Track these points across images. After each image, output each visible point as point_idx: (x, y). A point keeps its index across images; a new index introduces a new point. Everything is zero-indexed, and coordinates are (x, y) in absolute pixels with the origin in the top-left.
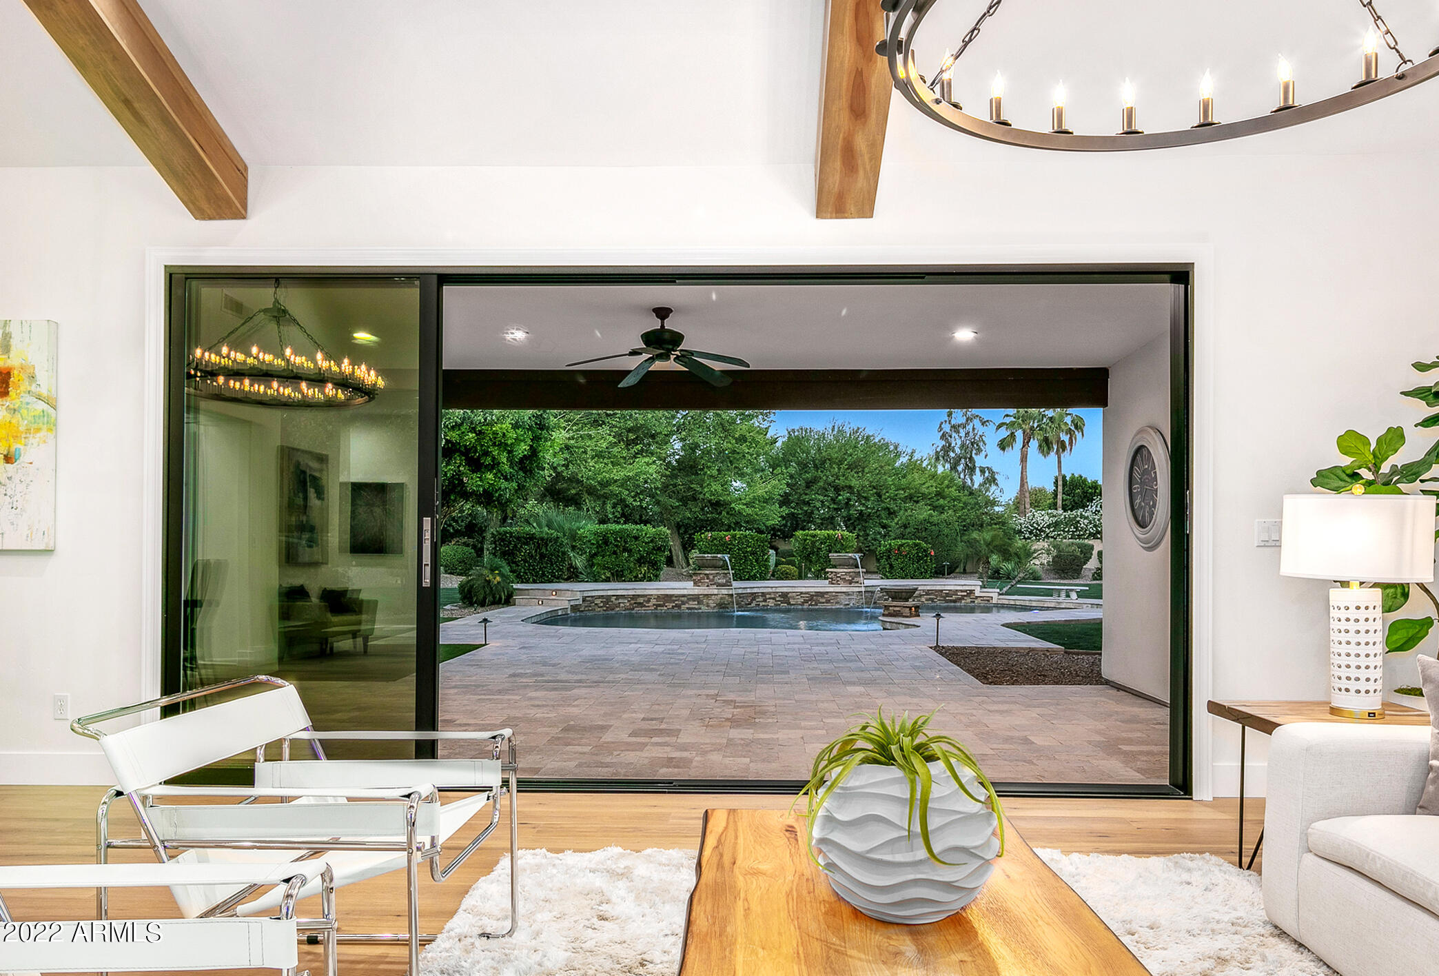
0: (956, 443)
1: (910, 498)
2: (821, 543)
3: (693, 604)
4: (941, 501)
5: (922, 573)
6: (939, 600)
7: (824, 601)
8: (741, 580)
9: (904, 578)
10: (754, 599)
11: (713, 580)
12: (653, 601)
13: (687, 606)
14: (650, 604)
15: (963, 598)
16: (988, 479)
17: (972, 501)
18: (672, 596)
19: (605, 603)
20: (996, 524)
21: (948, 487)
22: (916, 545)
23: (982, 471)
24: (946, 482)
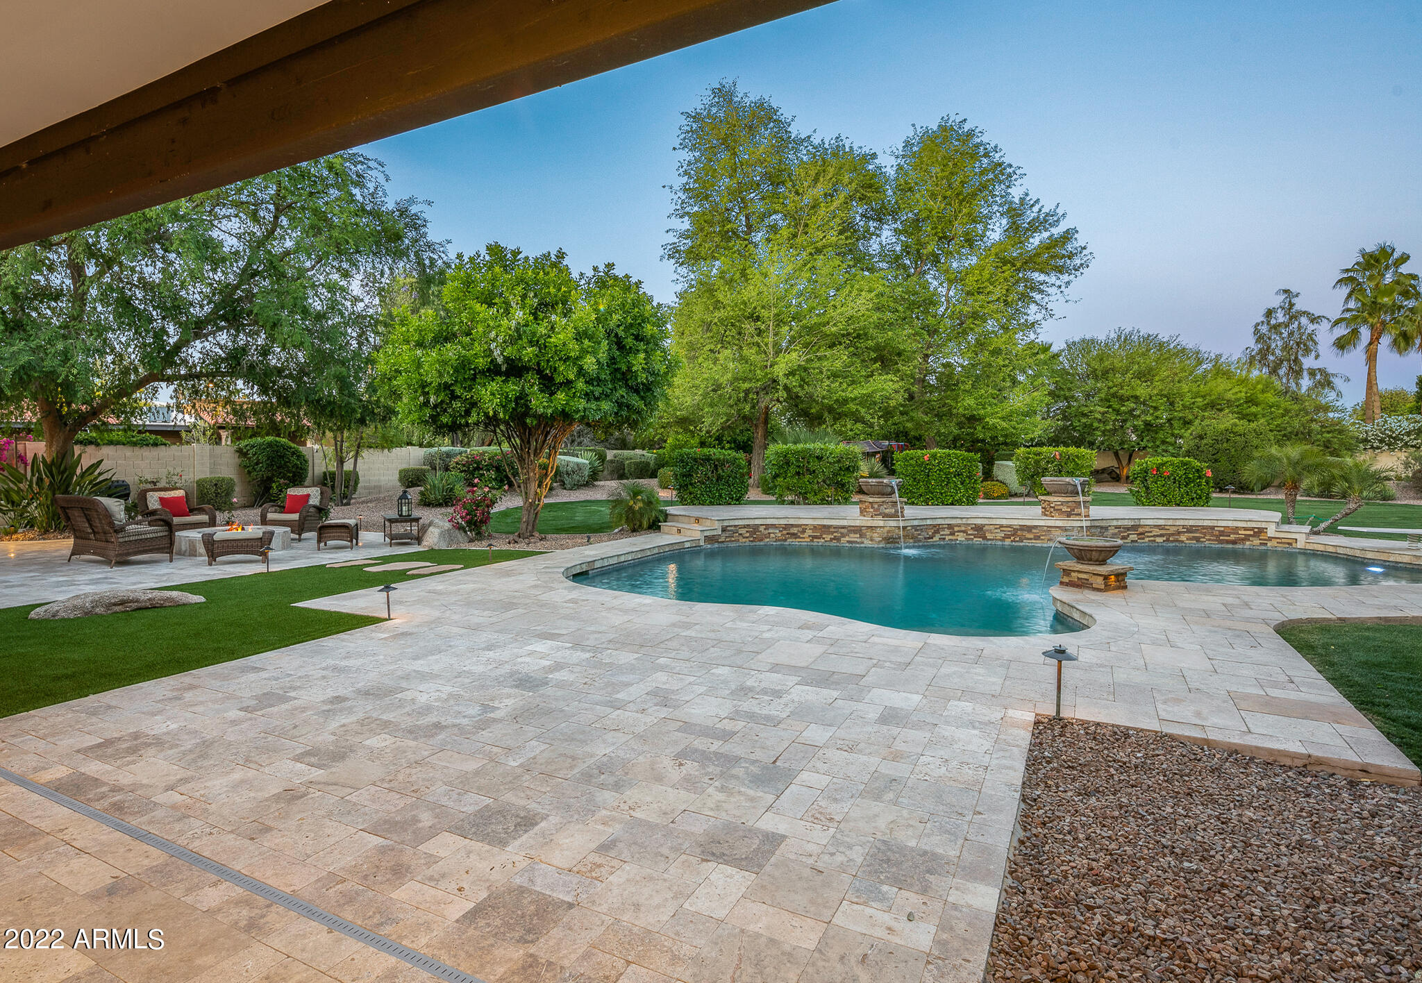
0: (1277, 344)
1: (1211, 405)
2: (1048, 462)
3: (854, 537)
4: (1253, 409)
5: (1193, 499)
6: (1209, 540)
7: (1032, 536)
8: (943, 504)
9: (1166, 505)
10: (937, 532)
11: (878, 510)
12: (809, 532)
13: (847, 539)
14: (806, 535)
15: (1247, 538)
16: (1319, 382)
17: (1296, 407)
18: (829, 527)
19: (752, 533)
20: (1328, 432)
21: (1263, 392)
22: (1184, 464)
23: (1312, 373)
24: (1260, 386)
